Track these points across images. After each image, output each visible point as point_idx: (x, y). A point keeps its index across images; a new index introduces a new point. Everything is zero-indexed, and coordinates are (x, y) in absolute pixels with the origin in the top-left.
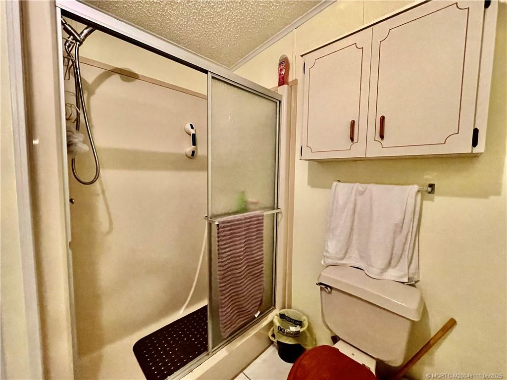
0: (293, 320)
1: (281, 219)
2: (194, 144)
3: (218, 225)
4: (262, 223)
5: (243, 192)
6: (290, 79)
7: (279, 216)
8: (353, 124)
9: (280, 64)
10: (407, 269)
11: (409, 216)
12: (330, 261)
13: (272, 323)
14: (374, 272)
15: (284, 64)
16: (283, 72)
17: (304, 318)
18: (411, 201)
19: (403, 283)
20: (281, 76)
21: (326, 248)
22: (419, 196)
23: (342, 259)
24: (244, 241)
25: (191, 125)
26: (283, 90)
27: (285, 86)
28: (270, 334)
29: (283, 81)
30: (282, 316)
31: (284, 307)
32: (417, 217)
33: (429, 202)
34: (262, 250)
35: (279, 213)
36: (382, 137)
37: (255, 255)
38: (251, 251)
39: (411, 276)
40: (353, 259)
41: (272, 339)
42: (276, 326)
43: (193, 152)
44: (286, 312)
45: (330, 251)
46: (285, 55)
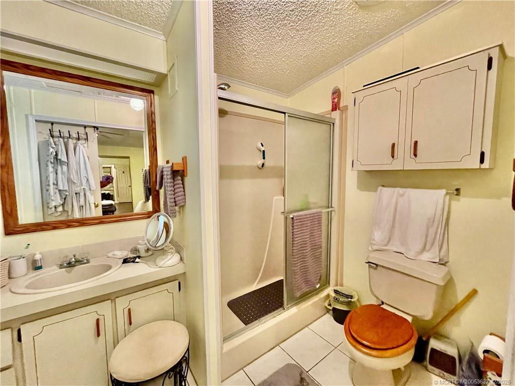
0: (345, 294)
1: (334, 215)
2: (264, 158)
3: (293, 218)
4: (321, 218)
5: (307, 195)
6: (341, 105)
7: (333, 213)
8: (393, 145)
9: (333, 94)
10: (438, 252)
11: (439, 212)
12: (376, 247)
13: (328, 296)
14: (411, 255)
15: (337, 93)
16: (336, 100)
17: (354, 294)
18: (441, 201)
19: (435, 263)
20: (334, 104)
21: (373, 238)
22: (448, 197)
23: (387, 245)
24: (309, 230)
25: (262, 144)
26: (336, 115)
27: (338, 112)
28: (326, 304)
29: (335, 107)
30: (336, 292)
31: (337, 285)
32: (445, 213)
33: (456, 202)
34: (321, 239)
35: (333, 211)
36: (415, 155)
37: (317, 241)
38: (314, 238)
39: (441, 257)
40: (395, 246)
41: (329, 307)
42: (332, 296)
43: (263, 164)
44: (338, 288)
45: (376, 239)
46: (337, 87)
